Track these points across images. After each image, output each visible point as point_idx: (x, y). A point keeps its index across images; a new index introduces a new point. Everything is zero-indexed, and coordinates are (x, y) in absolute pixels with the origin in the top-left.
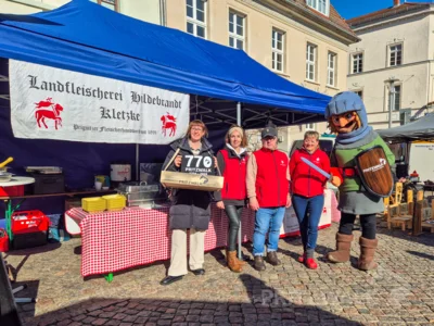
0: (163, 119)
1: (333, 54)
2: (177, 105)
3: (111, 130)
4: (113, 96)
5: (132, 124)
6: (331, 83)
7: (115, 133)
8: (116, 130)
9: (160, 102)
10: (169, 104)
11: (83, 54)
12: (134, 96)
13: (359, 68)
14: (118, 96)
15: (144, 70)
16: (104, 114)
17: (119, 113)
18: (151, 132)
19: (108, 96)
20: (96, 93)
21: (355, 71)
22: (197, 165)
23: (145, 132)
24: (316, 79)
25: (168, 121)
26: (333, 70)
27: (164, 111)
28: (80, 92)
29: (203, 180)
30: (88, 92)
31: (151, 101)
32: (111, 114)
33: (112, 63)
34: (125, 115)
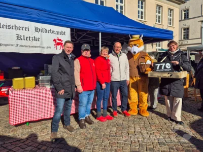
0: (55, 40)
1: (171, 10)
2: (63, 33)
3: (22, 46)
4: (24, 29)
5: (35, 43)
6: (170, 24)
7: (24, 48)
8: (25, 46)
9: (52, 32)
10: (58, 33)
11: (7, 8)
12: (36, 29)
13: (187, 17)
14: (27, 29)
15: (42, 16)
16: (18, 37)
17: (27, 38)
18: (47, 47)
19: (21, 29)
20: (14, 28)
21: (185, 18)
22: (163, 68)
23: (44, 48)
24: (162, 23)
25: (58, 41)
26: (171, 18)
27: (55, 37)
28: (5, 27)
29: (169, 75)
30: (9, 27)
31: (46, 31)
32: (22, 38)
33: (23, 13)
34: (31, 38)
